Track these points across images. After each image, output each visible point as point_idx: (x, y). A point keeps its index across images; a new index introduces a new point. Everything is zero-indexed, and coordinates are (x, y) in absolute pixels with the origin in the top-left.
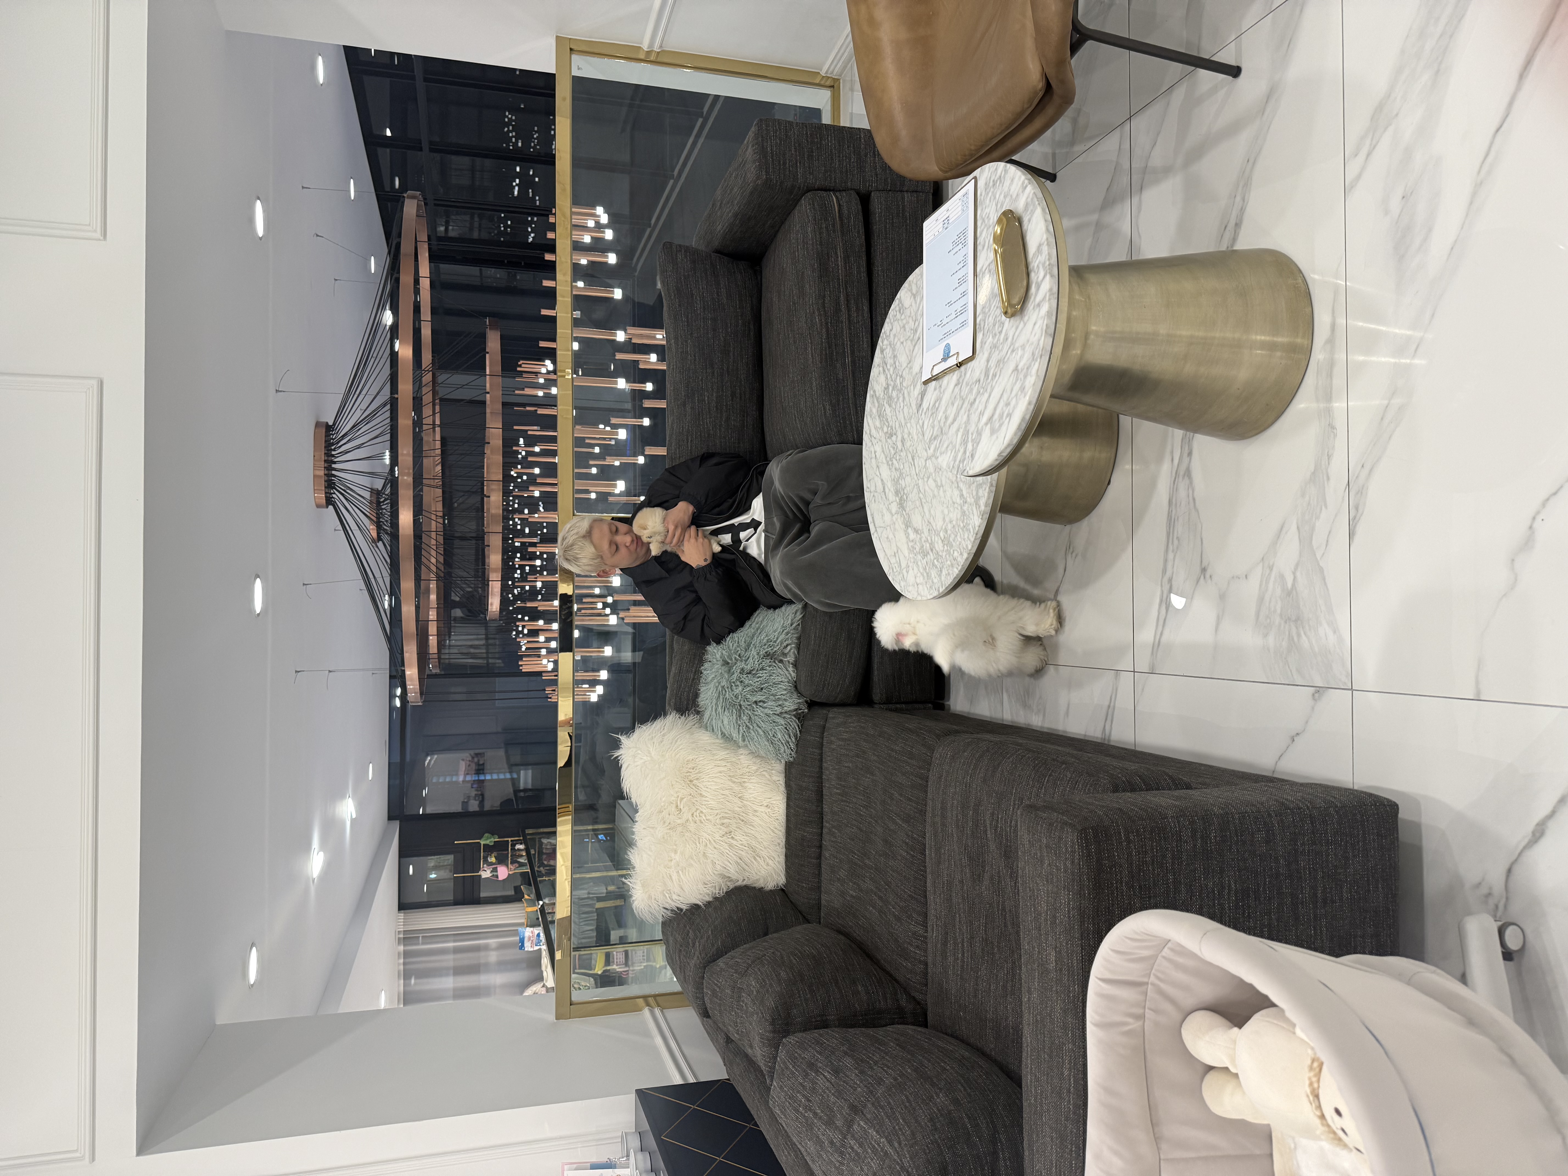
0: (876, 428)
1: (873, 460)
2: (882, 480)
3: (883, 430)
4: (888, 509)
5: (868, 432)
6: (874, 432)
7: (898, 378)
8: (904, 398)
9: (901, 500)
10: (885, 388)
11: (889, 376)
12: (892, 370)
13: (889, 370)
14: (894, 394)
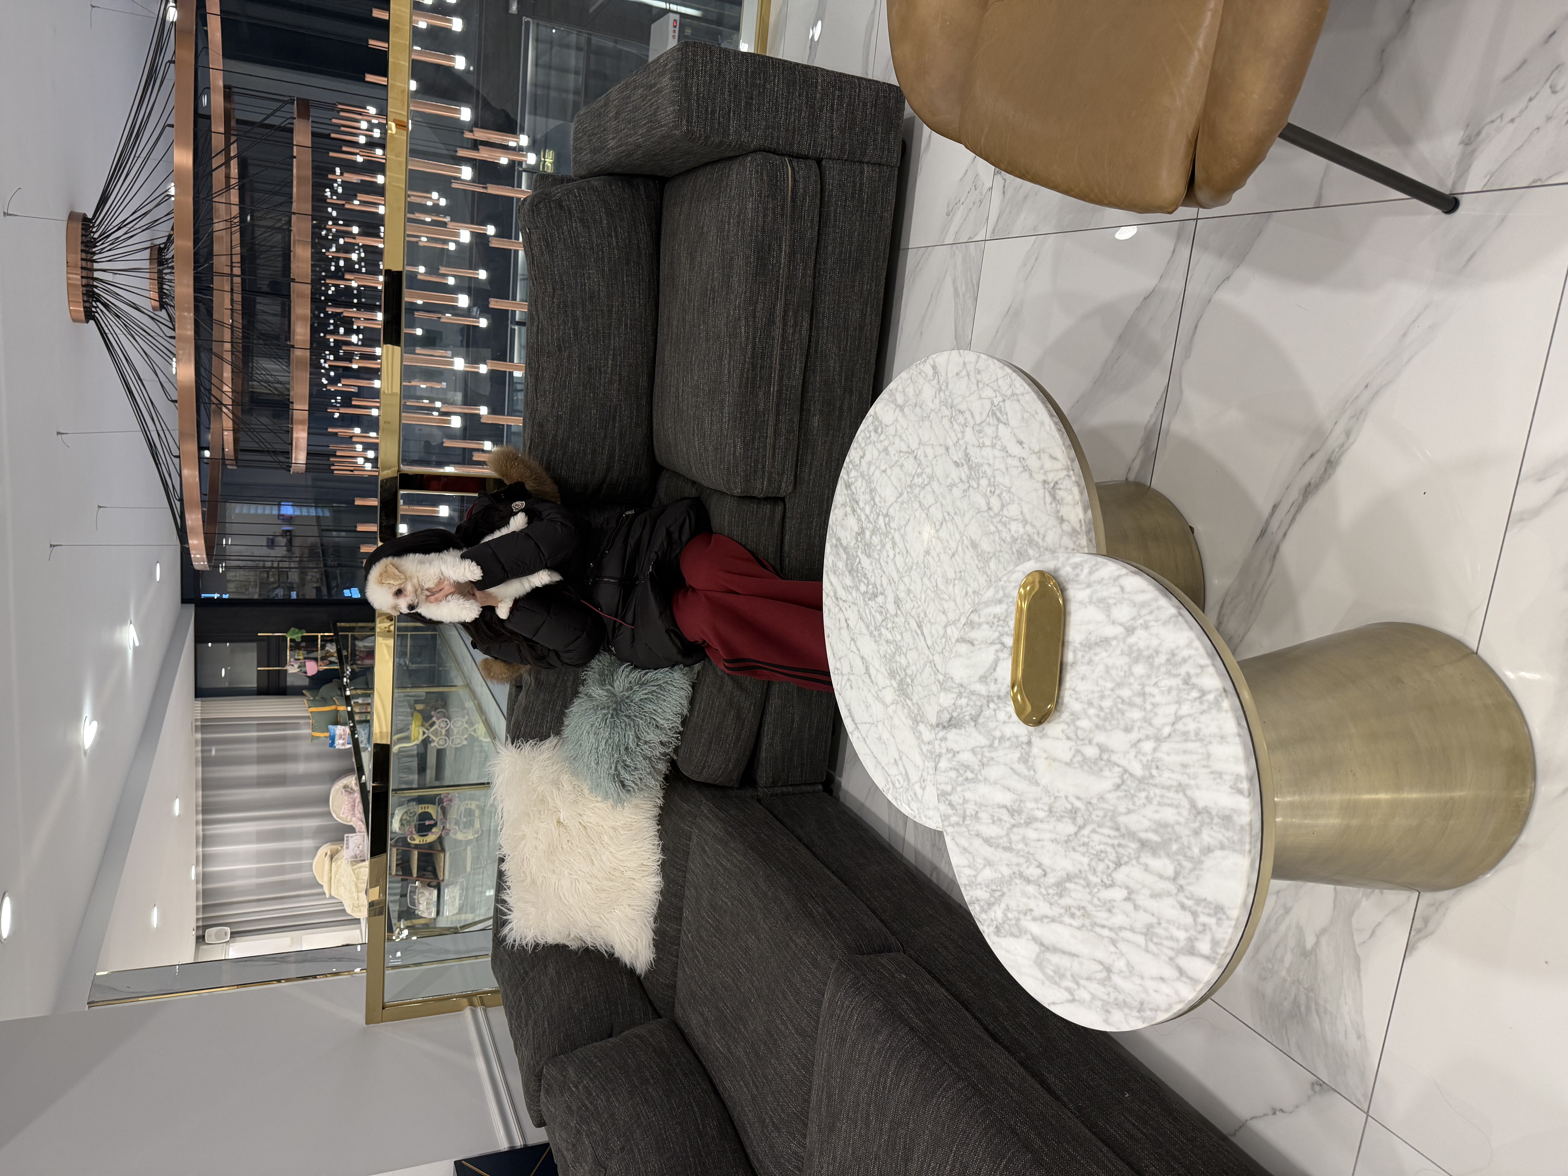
0: (846, 588)
1: (845, 632)
2: (862, 658)
3: (858, 589)
4: (877, 698)
5: (832, 594)
6: (841, 593)
7: (881, 518)
8: (894, 544)
9: (901, 682)
10: (858, 534)
11: (863, 518)
12: (868, 509)
13: (863, 509)
14: (876, 540)
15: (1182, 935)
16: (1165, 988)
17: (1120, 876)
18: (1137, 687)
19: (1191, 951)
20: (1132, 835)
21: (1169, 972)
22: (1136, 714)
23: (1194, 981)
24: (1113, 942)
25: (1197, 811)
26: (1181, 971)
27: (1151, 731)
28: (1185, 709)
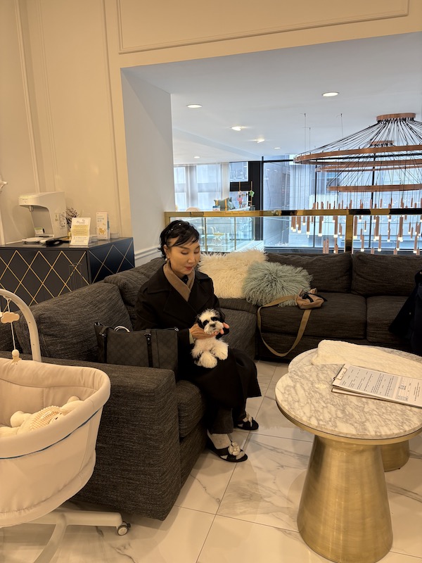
15: (321, 417)
16: (302, 414)
17: (329, 405)
18: (393, 411)
19: (318, 420)
20: (345, 408)
21: (308, 415)
22: (384, 411)
23: (309, 420)
24: (308, 403)
25: (363, 423)
26: (310, 417)
27: (381, 414)
28: (394, 422)
